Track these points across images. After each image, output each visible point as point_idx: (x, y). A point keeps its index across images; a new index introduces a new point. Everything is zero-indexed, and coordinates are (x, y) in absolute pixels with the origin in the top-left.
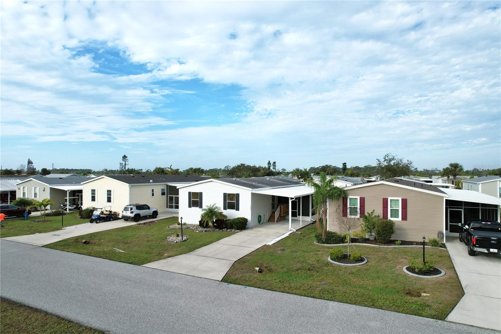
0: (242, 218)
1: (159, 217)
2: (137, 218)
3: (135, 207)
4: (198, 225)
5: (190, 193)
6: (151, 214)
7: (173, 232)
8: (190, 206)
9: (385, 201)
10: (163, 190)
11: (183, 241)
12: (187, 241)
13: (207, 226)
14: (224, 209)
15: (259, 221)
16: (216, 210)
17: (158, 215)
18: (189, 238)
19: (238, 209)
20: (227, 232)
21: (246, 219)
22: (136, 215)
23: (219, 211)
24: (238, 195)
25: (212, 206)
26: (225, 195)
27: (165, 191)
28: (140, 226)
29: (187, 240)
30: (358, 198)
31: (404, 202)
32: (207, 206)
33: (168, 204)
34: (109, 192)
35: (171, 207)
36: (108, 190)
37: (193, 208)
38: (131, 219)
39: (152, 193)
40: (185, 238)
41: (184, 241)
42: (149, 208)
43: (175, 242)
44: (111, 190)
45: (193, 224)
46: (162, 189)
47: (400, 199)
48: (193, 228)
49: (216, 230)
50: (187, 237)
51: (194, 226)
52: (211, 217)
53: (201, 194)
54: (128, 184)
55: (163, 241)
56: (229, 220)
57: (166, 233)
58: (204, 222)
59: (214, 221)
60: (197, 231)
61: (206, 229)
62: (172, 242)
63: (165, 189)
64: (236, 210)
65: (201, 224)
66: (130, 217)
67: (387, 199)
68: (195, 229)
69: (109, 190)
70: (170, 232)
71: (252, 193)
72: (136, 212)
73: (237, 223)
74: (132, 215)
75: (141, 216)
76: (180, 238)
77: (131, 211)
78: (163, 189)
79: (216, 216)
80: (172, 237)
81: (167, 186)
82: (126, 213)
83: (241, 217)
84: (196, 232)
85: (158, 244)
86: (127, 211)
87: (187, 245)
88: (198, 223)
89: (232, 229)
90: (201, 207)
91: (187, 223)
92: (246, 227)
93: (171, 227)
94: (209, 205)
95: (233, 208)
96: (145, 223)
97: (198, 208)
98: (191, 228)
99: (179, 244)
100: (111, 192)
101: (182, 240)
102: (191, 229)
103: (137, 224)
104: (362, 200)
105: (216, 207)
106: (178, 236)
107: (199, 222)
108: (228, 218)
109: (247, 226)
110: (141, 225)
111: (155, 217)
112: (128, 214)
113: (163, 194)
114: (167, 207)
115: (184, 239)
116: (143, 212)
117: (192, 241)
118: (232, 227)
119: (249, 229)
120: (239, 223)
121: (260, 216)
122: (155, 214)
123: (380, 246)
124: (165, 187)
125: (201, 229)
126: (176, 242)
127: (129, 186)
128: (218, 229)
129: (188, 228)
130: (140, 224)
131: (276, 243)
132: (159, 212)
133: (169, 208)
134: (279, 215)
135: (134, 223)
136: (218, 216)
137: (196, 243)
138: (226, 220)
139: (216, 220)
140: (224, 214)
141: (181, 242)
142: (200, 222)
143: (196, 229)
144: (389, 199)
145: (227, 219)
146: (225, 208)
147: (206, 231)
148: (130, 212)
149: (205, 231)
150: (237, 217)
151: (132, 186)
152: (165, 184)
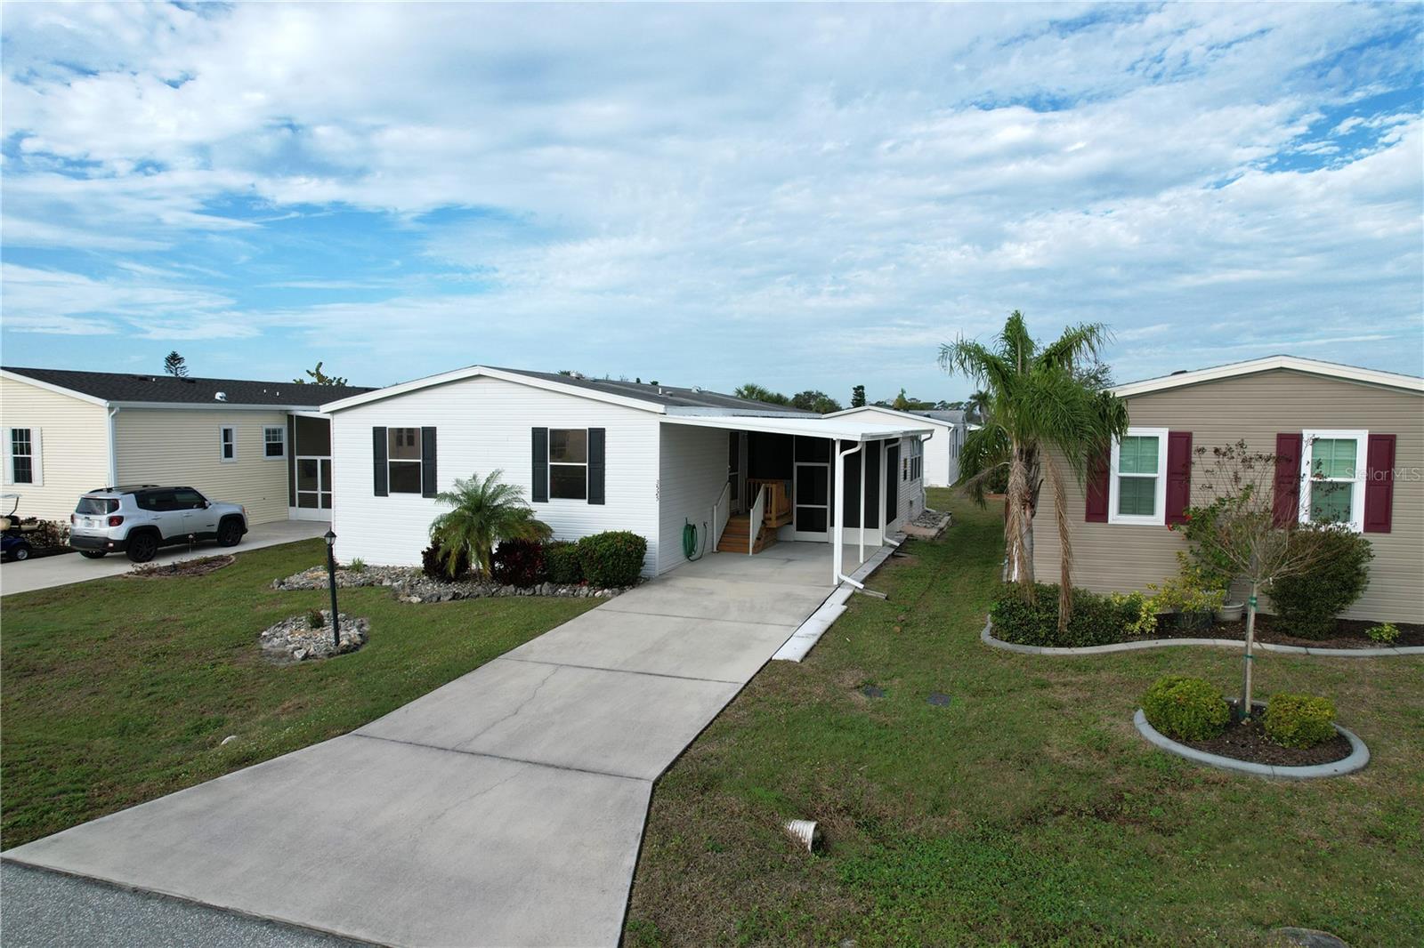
0: (623, 533)
1: (255, 540)
2: (141, 544)
3: (133, 495)
4: (417, 570)
5: (379, 433)
6: (215, 529)
7: (296, 606)
8: (380, 491)
9: (1289, 448)
10: (271, 434)
11: (344, 652)
12: (362, 650)
13: (462, 573)
14: (533, 501)
15: (690, 550)
16: (500, 501)
17: (245, 531)
18: (376, 631)
19: (598, 497)
20: (552, 600)
21: (637, 537)
22: (135, 533)
23: (517, 505)
24: (598, 435)
25: (482, 482)
26: (539, 435)
27: (280, 438)
28: (150, 578)
29: (363, 643)
30: (1163, 435)
31: (1383, 451)
32: (458, 481)
33: (297, 492)
34: (21, 439)
35: (309, 502)
36: (14, 431)
37: (394, 497)
38: (112, 550)
39: (223, 444)
40: (350, 634)
41: (347, 650)
42: (201, 502)
43: (299, 655)
44: (28, 431)
45: (394, 568)
46: (268, 431)
47: (1362, 437)
48: (395, 584)
49: (503, 591)
50: (366, 628)
51: (397, 574)
52: (483, 532)
53: (430, 434)
54: (103, 402)
55: (236, 651)
56: (561, 545)
57: (262, 610)
58: (448, 554)
59: (494, 551)
60: (416, 599)
61: (455, 588)
62: (283, 655)
63: (280, 430)
64: (589, 503)
65: (435, 563)
66: (107, 540)
67: (1298, 439)
68: (403, 587)
69: (21, 431)
70: (284, 606)
71: (661, 423)
72: (136, 516)
73: (602, 556)
74: (118, 533)
75: (164, 538)
76: (326, 635)
77: (111, 515)
78: (275, 431)
79: (503, 528)
80: (287, 631)
81: (290, 417)
82: (89, 525)
83: (619, 530)
84: (410, 602)
85: (203, 673)
86: (92, 517)
87: (361, 674)
88: (419, 562)
89: (575, 583)
90: (430, 491)
91: (369, 561)
92: (641, 574)
93: (296, 580)
94: (466, 477)
95: (578, 494)
96: (175, 568)
97: (415, 499)
98: (387, 583)
99: (316, 670)
100: (28, 438)
101: (338, 642)
102: (386, 587)
103: (138, 573)
104: (1181, 446)
105: (502, 489)
106: (317, 623)
107: (421, 558)
108: (557, 537)
109: (644, 572)
110: (154, 577)
111: (236, 542)
112: (99, 527)
113: (274, 450)
114: (292, 504)
115: (344, 642)
116: (169, 521)
117: (384, 650)
118: (576, 578)
119: (653, 584)
120: (611, 556)
121: (690, 529)
122: (233, 528)
123: (1312, 651)
124: (280, 424)
125: (431, 588)
126: (306, 656)
127: (111, 409)
128: (512, 588)
129: (371, 584)
130: (151, 572)
131: (812, 649)
132: (250, 521)
133: (300, 506)
134: (763, 522)
135: (125, 569)
136: (513, 527)
137: (411, 662)
138: (552, 546)
139: (501, 544)
140: (537, 517)
141: (330, 655)
142: (429, 556)
143: (408, 590)
144: (1307, 434)
145: (551, 541)
146: (539, 496)
147: (455, 596)
148: (105, 517)
149: (453, 598)
150: (601, 532)
151: (122, 409)
152: (281, 411)
